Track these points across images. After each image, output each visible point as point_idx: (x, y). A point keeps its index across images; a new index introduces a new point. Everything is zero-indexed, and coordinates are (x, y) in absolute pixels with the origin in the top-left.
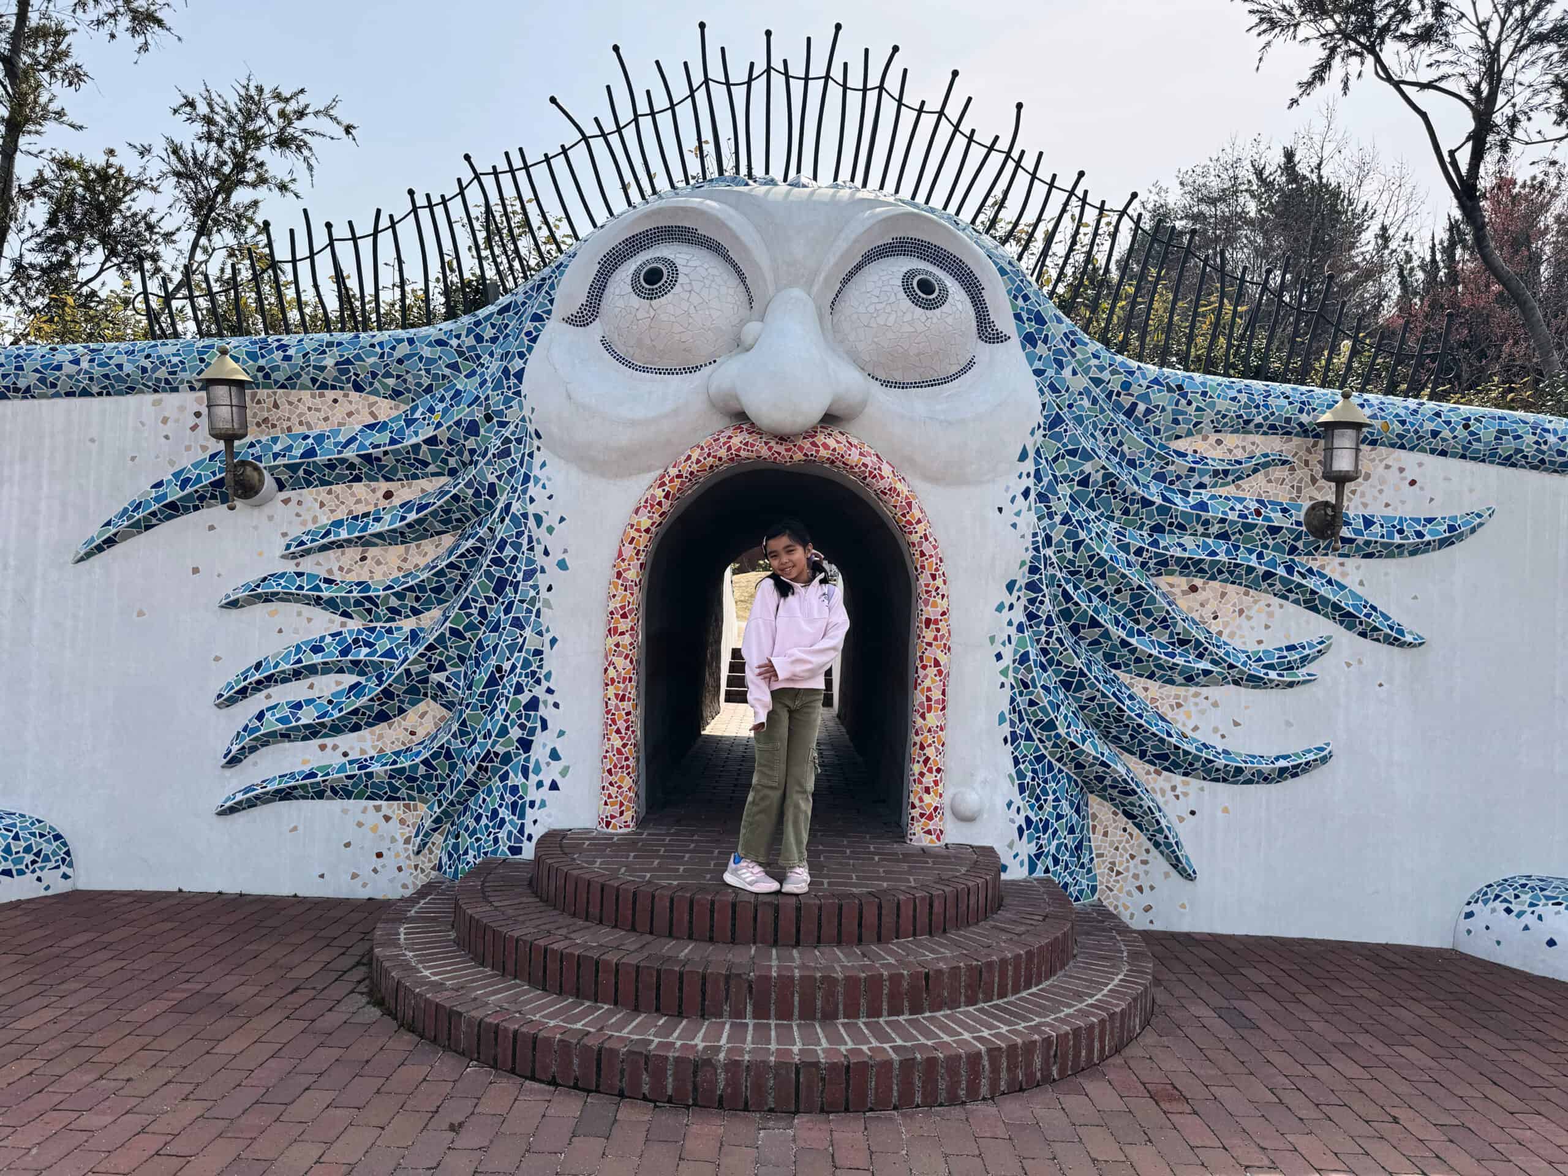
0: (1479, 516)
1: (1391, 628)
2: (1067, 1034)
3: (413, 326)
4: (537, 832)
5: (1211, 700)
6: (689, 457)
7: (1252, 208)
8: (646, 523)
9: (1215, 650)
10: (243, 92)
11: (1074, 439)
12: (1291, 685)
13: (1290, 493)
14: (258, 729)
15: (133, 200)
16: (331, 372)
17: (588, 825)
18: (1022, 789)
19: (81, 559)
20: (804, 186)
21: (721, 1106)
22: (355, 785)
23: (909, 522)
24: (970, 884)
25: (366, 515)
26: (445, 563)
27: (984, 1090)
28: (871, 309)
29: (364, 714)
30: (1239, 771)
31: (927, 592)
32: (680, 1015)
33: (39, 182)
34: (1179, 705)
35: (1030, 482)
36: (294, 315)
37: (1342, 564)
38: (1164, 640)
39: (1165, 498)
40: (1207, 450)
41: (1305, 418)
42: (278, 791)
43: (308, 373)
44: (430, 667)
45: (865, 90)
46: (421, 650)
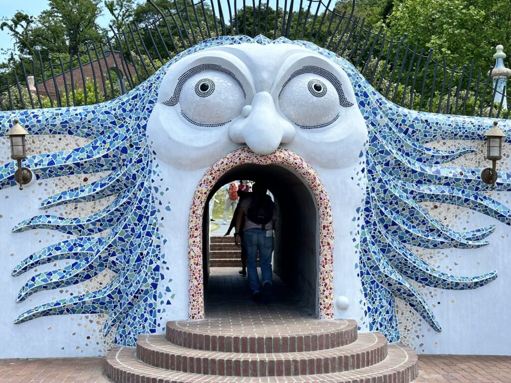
2: (381, 376)
4: (162, 322)
5: (445, 255)
6: (223, 163)
8: (205, 190)
9: (445, 233)
11: (382, 146)
12: (478, 246)
13: (475, 164)
14: (33, 285)
17: (185, 318)
18: (366, 295)
22: (77, 308)
23: (315, 186)
25: (77, 189)
26: (114, 209)
29: (80, 276)
30: (457, 284)
31: (323, 214)
34: (431, 257)
35: (364, 166)
37: (498, 194)
39: (422, 169)
40: (439, 147)
41: (480, 132)
42: (43, 312)
43: (48, 128)
44: (109, 254)
46: (106, 247)
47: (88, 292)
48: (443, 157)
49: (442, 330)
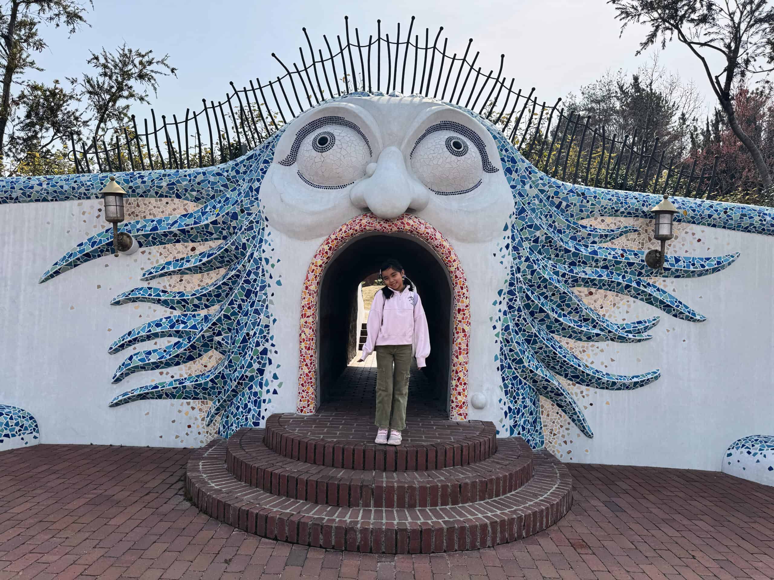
0: (732, 257)
1: (689, 313)
2: (530, 514)
3: (205, 166)
4: (267, 415)
5: (600, 349)
6: (341, 230)
7: (618, 105)
8: (320, 262)
9: (602, 324)
10: (121, 52)
11: (531, 219)
12: (639, 341)
13: (638, 246)
14: (129, 364)
15: (68, 105)
16: (165, 189)
17: (292, 412)
18: (506, 393)
19: (43, 281)
20: (397, 96)
21: (358, 550)
22: (177, 392)
23: (450, 261)
24: (482, 440)
25: (182, 259)
26: (221, 282)
27: (489, 543)
28: (430, 156)
29: (181, 357)
30: (614, 383)
31: (459, 295)
32: (338, 505)
33: (22, 96)
34: (584, 351)
35: (509, 241)
36: (147, 161)
37: (664, 281)
38: (576, 319)
39: (576, 249)
40: (596, 225)
41: (645, 209)
42: (139, 395)
43: (154, 189)
44: (214, 333)
45: (426, 49)
46: (210, 325)
47: (190, 375)
48: (601, 236)
49: (594, 436)
